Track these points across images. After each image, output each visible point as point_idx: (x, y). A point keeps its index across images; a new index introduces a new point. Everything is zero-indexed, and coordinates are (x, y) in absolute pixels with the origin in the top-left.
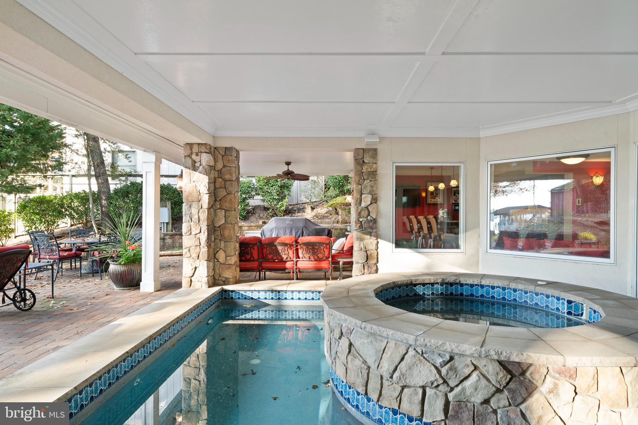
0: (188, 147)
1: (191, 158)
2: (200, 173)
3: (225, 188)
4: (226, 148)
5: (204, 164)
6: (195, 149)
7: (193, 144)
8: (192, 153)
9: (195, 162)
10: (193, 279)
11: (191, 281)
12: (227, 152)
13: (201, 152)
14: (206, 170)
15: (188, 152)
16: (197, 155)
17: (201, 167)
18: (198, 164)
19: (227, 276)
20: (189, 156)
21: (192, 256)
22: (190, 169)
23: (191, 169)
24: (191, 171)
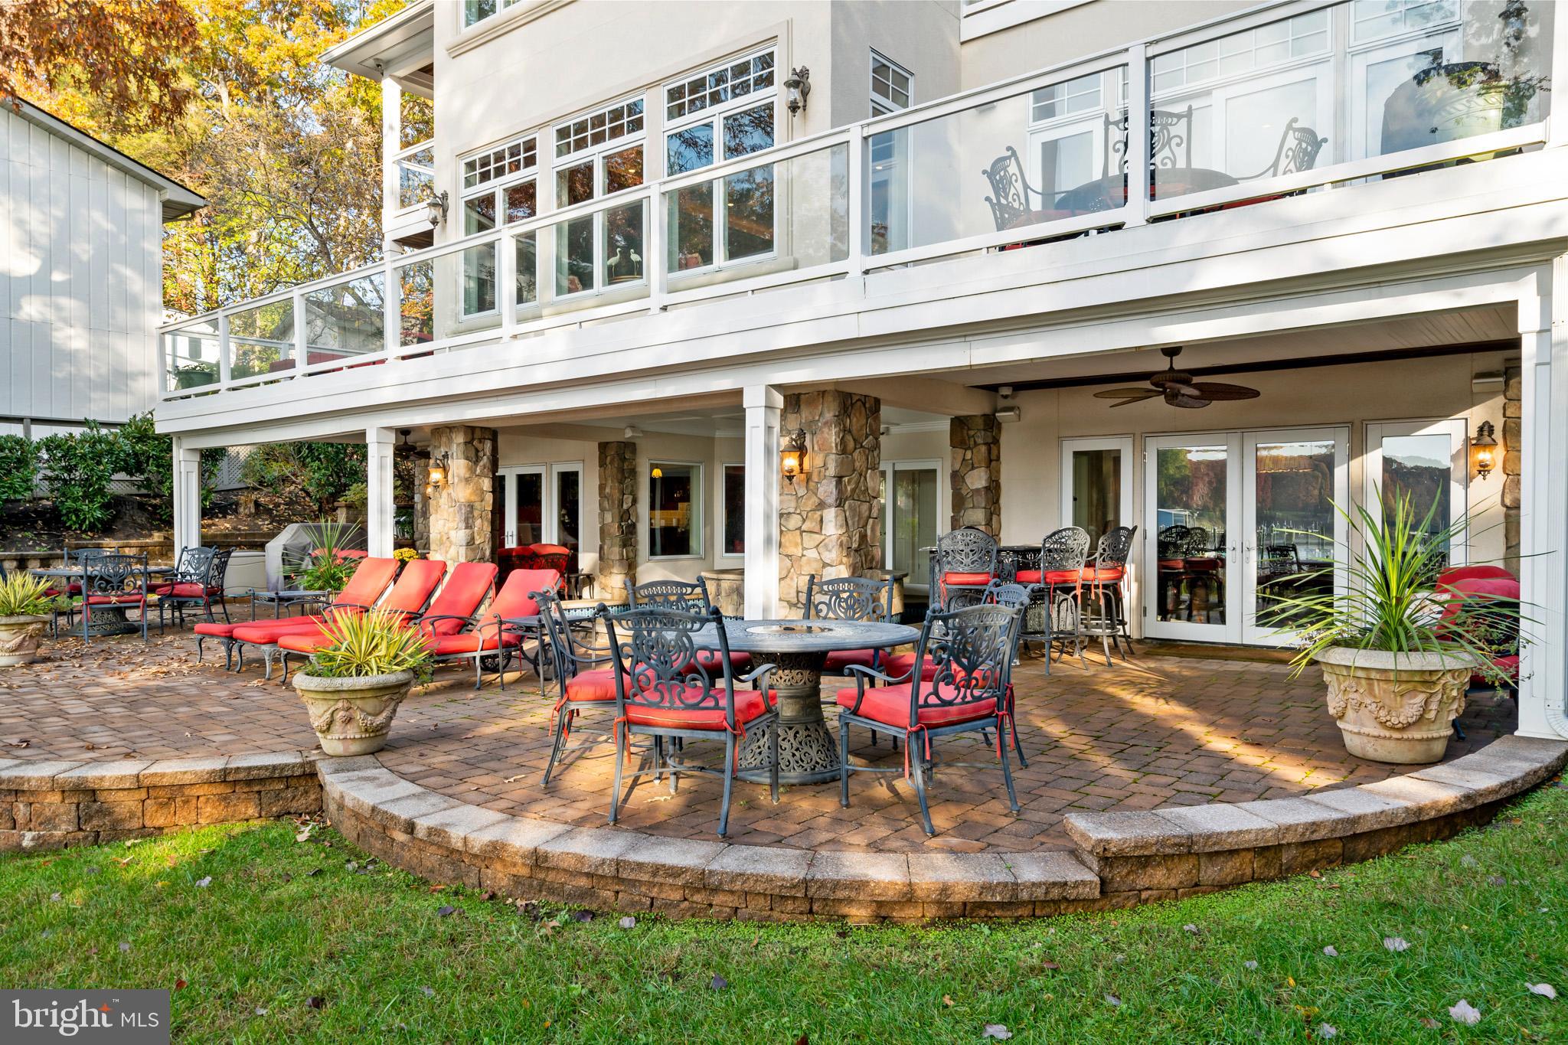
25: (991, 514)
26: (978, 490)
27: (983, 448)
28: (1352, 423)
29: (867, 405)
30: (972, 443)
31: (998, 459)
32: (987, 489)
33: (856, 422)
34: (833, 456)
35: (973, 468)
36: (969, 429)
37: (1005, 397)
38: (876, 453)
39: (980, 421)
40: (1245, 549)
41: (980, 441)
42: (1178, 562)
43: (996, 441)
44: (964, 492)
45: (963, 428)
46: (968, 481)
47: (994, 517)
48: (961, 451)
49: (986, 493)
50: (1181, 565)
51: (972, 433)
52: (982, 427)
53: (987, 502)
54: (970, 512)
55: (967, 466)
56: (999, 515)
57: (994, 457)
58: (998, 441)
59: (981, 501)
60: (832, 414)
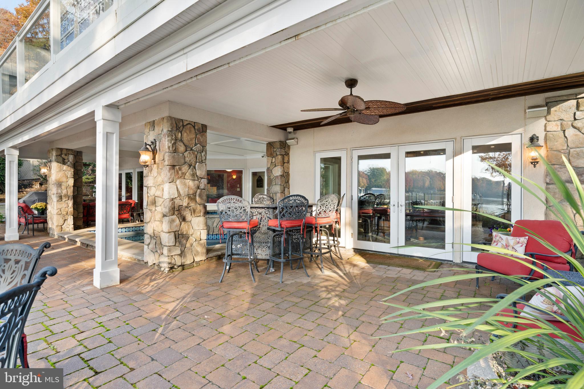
0: (59, 150)
1: (61, 156)
2: (68, 166)
3: (77, 174)
4: (77, 151)
5: (71, 161)
6: (64, 152)
7: (63, 149)
8: (62, 154)
9: (64, 159)
10: (63, 227)
11: (62, 228)
12: (79, 154)
13: (69, 154)
14: (72, 164)
15: (59, 153)
16: (66, 155)
17: (69, 162)
18: (66, 161)
19: (79, 224)
20: (59, 155)
21: (63, 213)
22: (60, 163)
23: (62, 163)
24: (61, 165)
25: (284, 188)
26: (277, 176)
27: (280, 157)
28: (456, 139)
29: (196, 128)
30: (275, 154)
31: (288, 162)
32: (282, 176)
33: (187, 136)
34: (167, 154)
35: (275, 166)
36: (274, 148)
37: (290, 133)
38: (203, 154)
39: (278, 144)
40: (399, 205)
41: (278, 153)
42: (370, 210)
43: (287, 154)
44: (272, 177)
45: (271, 148)
46: (273, 172)
47: (286, 189)
48: (270, 158)
49: (281, 178)
50: (371, 211)
51: (275, 150)
52: (279, 147)
53: (282, 182)
54: (274, 187)
55: (273, 165)
56: (289, 188)
57: (286, 161)
58: (289, 154)
59: (279, 181)
60: (166, 130)
